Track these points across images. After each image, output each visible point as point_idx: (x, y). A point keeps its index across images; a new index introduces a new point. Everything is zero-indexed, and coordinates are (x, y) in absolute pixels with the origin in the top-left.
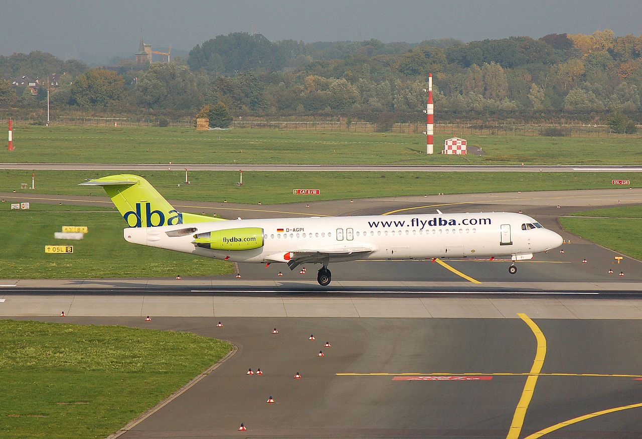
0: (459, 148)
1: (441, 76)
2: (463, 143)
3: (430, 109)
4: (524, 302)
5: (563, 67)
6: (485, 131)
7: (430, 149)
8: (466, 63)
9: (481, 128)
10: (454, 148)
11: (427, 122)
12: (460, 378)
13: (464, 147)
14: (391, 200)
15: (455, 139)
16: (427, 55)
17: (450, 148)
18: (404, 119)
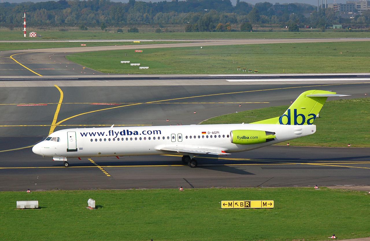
0: (34, 35)
1: (28, 13)
2: (35, 33)
3: (25, 23)
4: (55, 81)
5: (64, 11)
6: (42, 30)
7: (25, 35)
8: (35, 9)
9: (41, 29)
10: (33, 35)
11: (24, 27)
12: (37, 105)
13: (36, 35)
14: (14, 51)
15: (33, 32)
16: (23, 7)
17: (31, 35)
18: (17, 26)
